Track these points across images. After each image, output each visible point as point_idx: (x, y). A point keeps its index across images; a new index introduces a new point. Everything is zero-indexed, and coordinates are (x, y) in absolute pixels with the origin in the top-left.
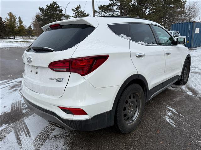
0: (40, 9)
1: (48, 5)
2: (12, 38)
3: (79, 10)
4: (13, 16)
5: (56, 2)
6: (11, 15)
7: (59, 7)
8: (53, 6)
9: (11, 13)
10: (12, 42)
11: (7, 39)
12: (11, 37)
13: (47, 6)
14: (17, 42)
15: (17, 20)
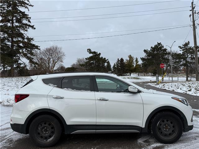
0: (145, 51)
1: (153, 47)
2: (129, 75)
3: (188, 46)
4: (132, 57)
5: (160, 43)
6: (130, 57)
7: (163, 47)
8: (158, 46)
9: (130, 55)
10: (125, 78)
11: (125, 76)
12: (127, 74)
13: (151, 47)
14: (129, 78)
15: (135, 60)
